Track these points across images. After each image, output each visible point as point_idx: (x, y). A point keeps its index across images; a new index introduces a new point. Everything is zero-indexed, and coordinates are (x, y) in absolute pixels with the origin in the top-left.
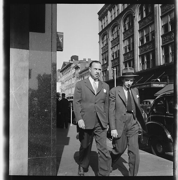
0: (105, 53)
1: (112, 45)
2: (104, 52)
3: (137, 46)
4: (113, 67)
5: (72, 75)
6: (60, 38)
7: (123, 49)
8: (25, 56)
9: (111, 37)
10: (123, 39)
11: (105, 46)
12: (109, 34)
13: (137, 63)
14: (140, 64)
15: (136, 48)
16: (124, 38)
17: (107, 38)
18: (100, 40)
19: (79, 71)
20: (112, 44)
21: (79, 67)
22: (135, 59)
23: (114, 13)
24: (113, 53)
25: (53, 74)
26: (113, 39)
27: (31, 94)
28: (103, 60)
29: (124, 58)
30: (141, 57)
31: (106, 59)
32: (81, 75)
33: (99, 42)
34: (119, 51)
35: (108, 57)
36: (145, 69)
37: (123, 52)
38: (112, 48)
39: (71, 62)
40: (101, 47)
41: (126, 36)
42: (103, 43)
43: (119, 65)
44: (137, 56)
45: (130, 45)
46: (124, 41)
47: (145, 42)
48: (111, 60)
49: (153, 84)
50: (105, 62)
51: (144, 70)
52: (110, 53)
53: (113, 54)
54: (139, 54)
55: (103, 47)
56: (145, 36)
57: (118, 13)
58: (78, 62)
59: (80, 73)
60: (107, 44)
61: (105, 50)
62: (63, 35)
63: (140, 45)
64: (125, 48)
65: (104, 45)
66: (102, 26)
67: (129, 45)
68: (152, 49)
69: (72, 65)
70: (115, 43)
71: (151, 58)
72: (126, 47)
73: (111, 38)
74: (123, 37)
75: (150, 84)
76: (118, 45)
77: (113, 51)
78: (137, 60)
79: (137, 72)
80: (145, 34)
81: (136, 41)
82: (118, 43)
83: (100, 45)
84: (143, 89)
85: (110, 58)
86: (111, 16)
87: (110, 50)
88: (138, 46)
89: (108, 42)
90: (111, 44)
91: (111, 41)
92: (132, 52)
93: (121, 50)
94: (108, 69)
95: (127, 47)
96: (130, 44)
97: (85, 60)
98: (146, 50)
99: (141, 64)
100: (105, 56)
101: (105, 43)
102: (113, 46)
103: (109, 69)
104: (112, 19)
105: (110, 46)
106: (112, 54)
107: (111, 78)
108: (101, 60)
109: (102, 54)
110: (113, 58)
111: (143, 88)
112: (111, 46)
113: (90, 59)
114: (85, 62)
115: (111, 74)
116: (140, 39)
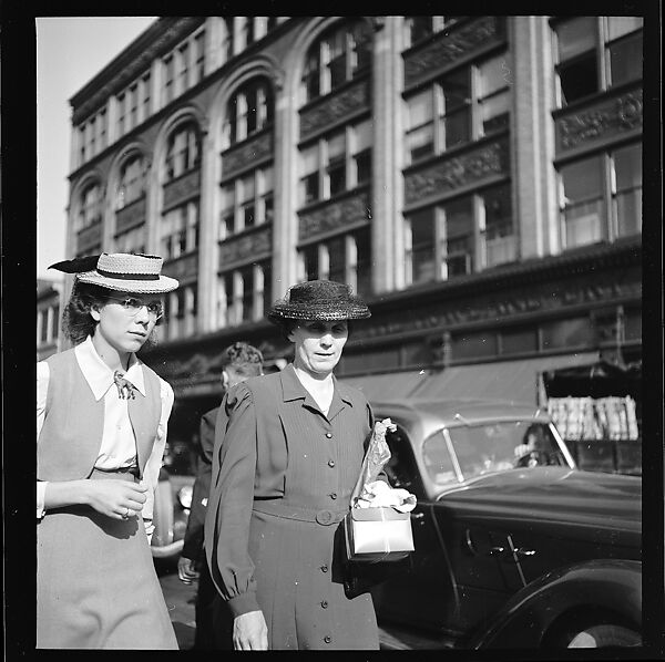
1: (118, 226)
3: (211, 239)
10: (160, 208)
11: (90, 227)
14: (219, 304)
15: (207, 245)
16: (166, 203)
18: (74, 201)
20: (118, 220)
23: (134, 110)
26: (124, 200)
30: (222, 280)
33: (68, 209)
36: (237, 325)
38: (116, 237)
40: (76, 230)
41: (172, 200)
42: (83, 213)
46: (164, 214)
47: (240, 226)
51: (233, 326)
54: (216, 268)
55: (81, 228)
56: (241, 204)
57: (147, 110)
60: (99, 221)
61: (88, 241)
63: (224, 237)
64: (167, 243)
65: (88, 224)
66: (83, 150)
67: (183, 233)
70: (129, 219)
71: (259, 287)
72: (170, 237)
73: (118, 200)
74: (160, 199)
76: (142, 228)
82: (140, 220)
83: (70, 223)
86: (122, 119)
88: (216, 239)
89: (103, 211)
90: (113, 222)
91: (114, 210)
92: (193, 258)
95: (176, 239)
96: (188, 229)
99: (223, 304)
101: (90, 215)
102: (123, 228)
104: (122, 127)
112: (113, 226)
116: (222, 213)
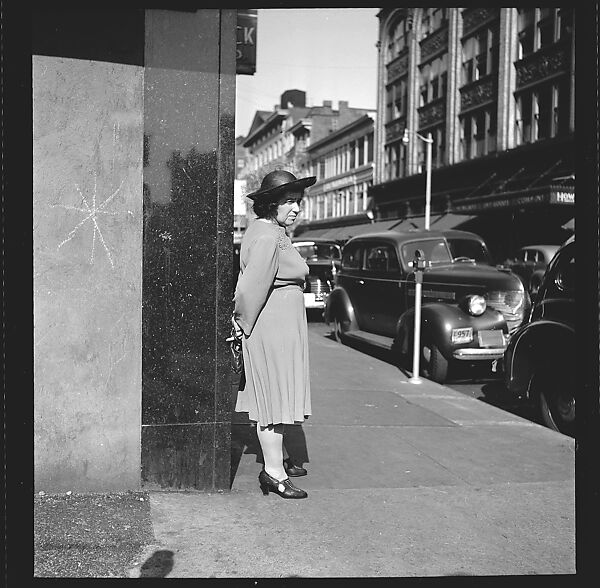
0: (397, 83)
1: (422, 57)
2: (395, 80)
3: (510, 61)
4: (423, 133)
5: (285, 157)
6: (246, 29)
7: (458, 71)
8: (131, 91)
9: (419, 27)
10: (460, 35)
11: (398, 59)
12: (412, 17)
13: (505, 120)
14: (517, 122)
15: (506, 66)
16: (465, 30)
17: (407, 29)
18: (383, 36)
19: (309, 142)
20: (422, 51)
21: (308, 131)
22: (499, 106)
24: (426, 85)
25: (223, 155)
26: (428, 33)
27: (152, 218)
28: (390, 106)
29: (464, 101)
30: (519, 100)
31: (402, 102)
32: (314, 156)
33: (379, 45)
34: (445, 76)
35: (406, 96)
36: (533, 141)
37: (459, 81)
38: (421, 67)
39: (282, 112)
40: (386, 63)
41: (473, 25)
42: (391, 47)
43: (443, 127)
44: (505, 95)
45: (486, 57)
46: (464, 41)
47: (538, 45)
48: (417, 107)
49: (556, 191)
50: (397, 115)
51: (529, 143)
52: (416, 84)
53: (424, 88)
54: (513, 88)
55: (390, 60)
56: (538, 23)
58: (306, 111)
59: (311, 150)
60: (405, 51)
61: (397, 71)
62: (256, 18)
63: (521, 58)
64: (468, 67)
65: (396, 56)
67: (482, 58)
68: (561, 73)
69: (284, 122)
70: (433, 49)
71: (556, 104)
72: (470, 62)
73: (420, 31)
74: (461, 27)
75: (547, 193)
76: (445, 56)
77: (425, 74)
78: (505, 110)
79: (504, 148)
80: (538, 18)
81: (507, 41)
82: (443, 48)
83: (381, 56)
84: (523, 211)
85: (416, 101)
87: (414, 73)
88: (513, 59)
89: (409, 44)
90: (419, 53)
91: (419, 40)
92: (492, 80)
93: (453, 74)
94: (405, 139)
95: (476, 62)
96: (486, 53)
97: (328, 105)
98: (537, 75)
99: (520, 123)
100: (399, 94)
101: (398, 49)
102: (426, 59)
103: (410, 137)
105: (416, 58)
106: (421, 87)
107: (414, 168)
108: (385, 106)
109: (389, 88)
110: (425, 100)
111: (522, 206)
112: (419, 57)
113: (346, 103)
114: (327, 111)
115: (415, 154)
116: (519, 34)
